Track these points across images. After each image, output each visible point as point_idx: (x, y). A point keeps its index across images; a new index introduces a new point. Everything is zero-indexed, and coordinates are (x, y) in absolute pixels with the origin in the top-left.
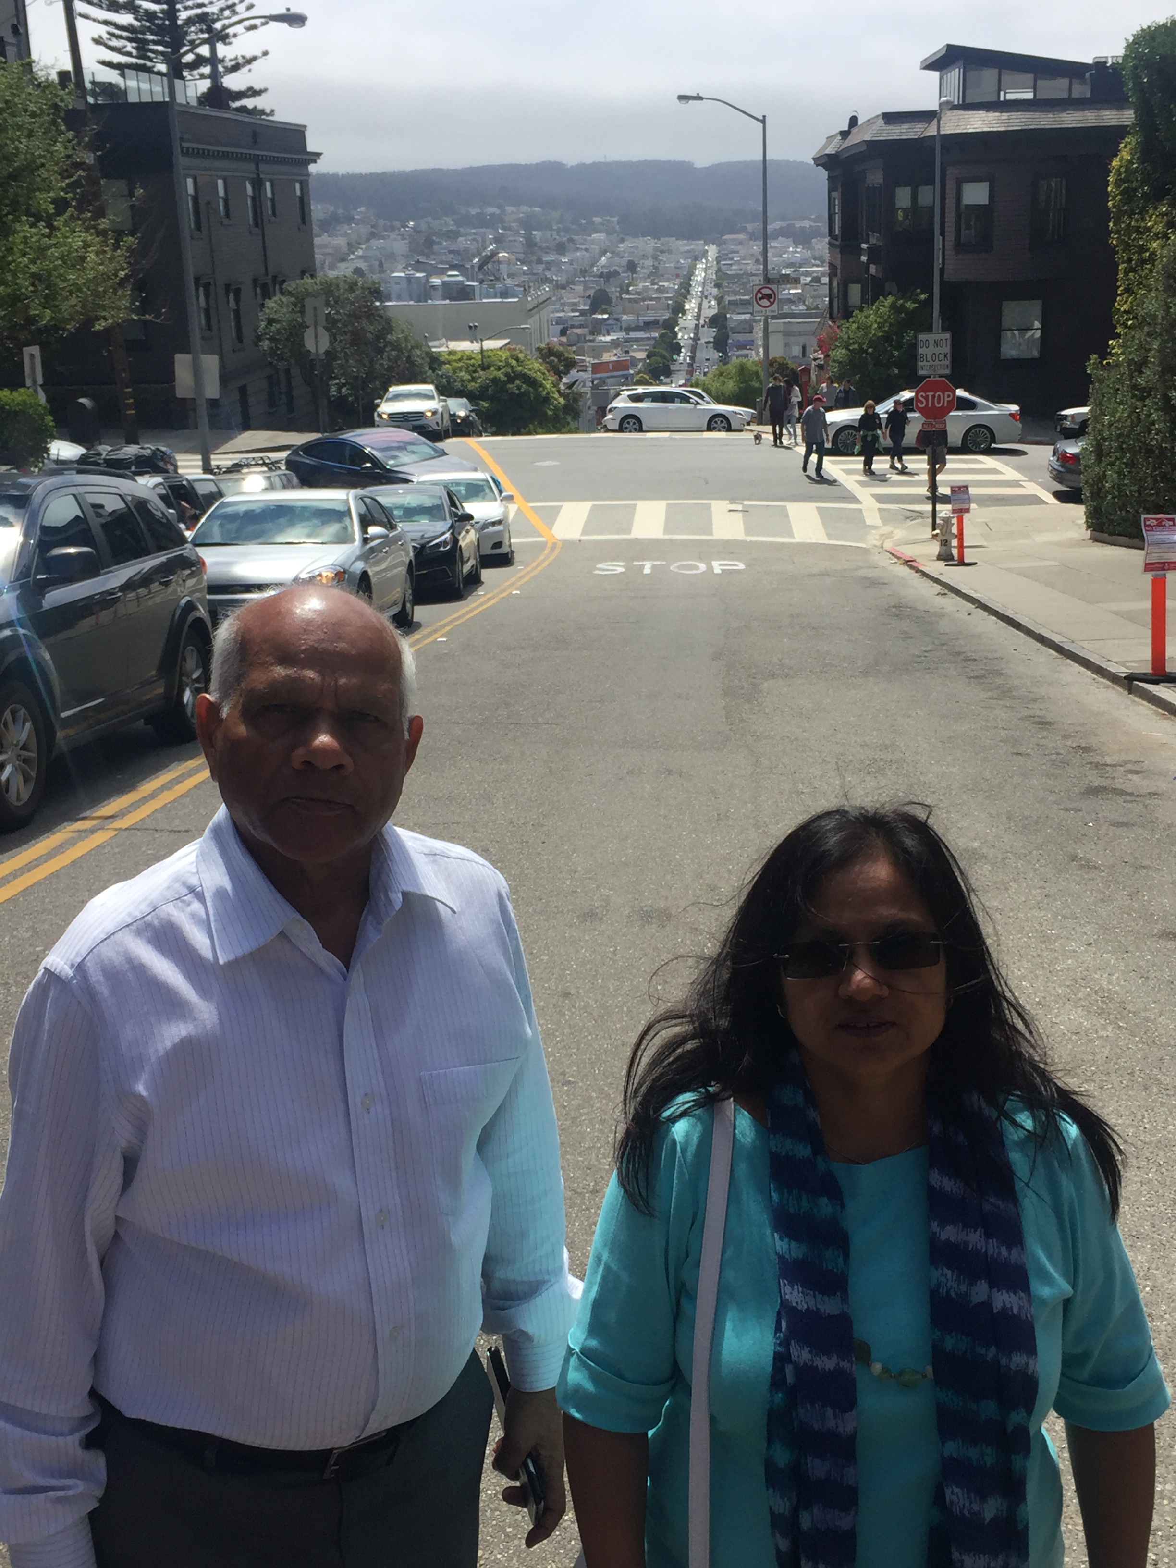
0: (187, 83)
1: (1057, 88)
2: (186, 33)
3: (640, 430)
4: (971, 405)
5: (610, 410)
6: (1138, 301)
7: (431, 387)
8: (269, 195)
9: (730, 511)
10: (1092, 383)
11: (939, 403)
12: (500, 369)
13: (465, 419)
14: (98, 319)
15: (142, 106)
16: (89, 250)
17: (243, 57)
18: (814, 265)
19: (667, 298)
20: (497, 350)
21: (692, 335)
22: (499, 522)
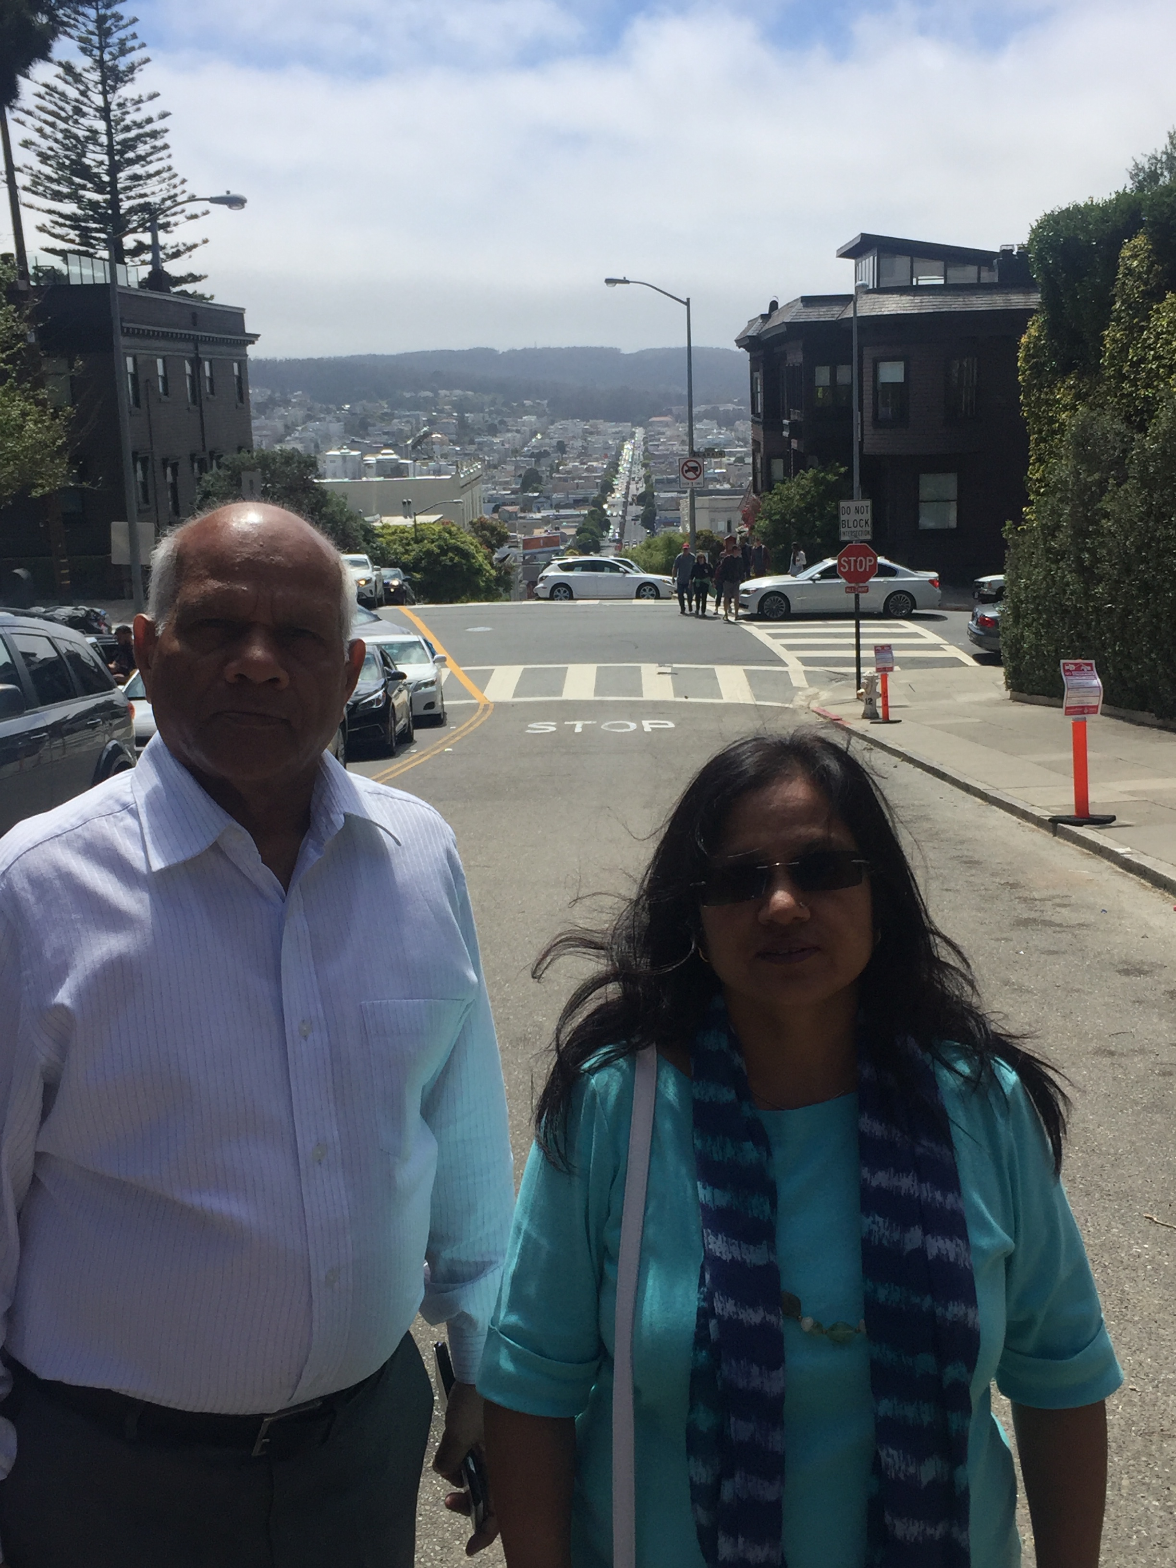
0: (129, 269)
1: (968, 274)
2: (129, 222)
3: (571, 598)
4: (892, 572)
5: (542, 579)
6: (1048, 470)
7: (364, 557)
8: (208, 374)
9: (659, 673)
10: (1007, 547)
11: (861, 567)
12: (433, 542)
13: (398, 588)
14: (35, 486)
15: (83, 288)
16: (28, 418)
17: (184, 245)
18: (737, 446)
19: (596, 477)
20: (430, 524)
21: (620, 513)
22: (432, 683)
